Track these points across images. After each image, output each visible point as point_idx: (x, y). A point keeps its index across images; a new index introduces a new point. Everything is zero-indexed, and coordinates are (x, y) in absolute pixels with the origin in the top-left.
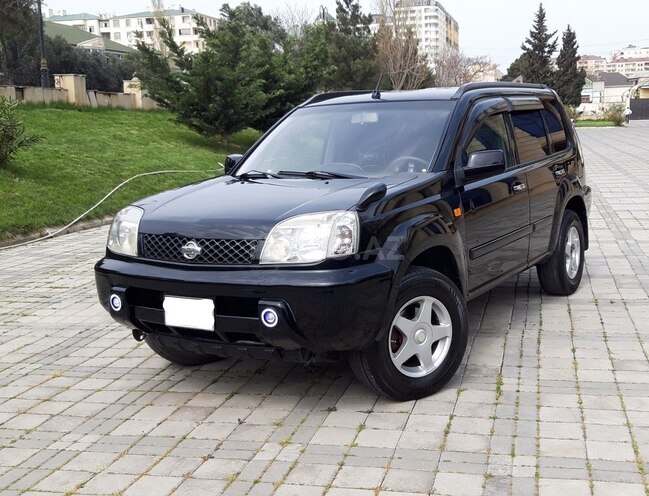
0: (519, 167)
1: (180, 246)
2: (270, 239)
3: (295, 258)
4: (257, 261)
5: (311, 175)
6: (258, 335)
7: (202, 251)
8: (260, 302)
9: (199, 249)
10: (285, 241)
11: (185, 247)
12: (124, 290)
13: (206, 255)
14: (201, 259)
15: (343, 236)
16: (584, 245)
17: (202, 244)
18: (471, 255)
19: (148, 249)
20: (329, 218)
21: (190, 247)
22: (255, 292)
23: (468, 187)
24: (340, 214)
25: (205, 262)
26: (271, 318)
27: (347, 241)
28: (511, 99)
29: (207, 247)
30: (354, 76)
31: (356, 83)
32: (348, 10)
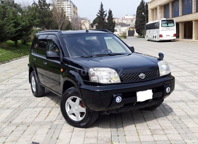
29: (146, 74)
30: (45, 23)
31: (46, 25)
32: (42, 2)
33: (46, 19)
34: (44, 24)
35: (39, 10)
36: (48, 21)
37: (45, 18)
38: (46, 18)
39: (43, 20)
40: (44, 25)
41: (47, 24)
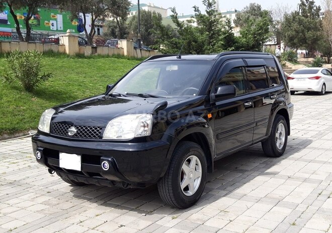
0: (249, 94)
1: (67, 129)
2: (109, 127)
3: (121, 136)
4: (101, 137)
5: (141, 96)
6: (101, 174)
7: (77, 132)
8: (102, 158)
9: (76, 131)
10: (116, 128)
11: (70, 129)
12: (42, 149)
13: (79, 134)
14: (76, 136)
15: (144, 126)
16: (288, 133)
17: (78, 128)
18: (217, 137)
19: (54, 130)
20: (137, 117)
21: (72, 129)
22: (100, 153)
23: (218, 103)
24: (144, 115)
25: (78, 137)
26: (106, 166)
27: (146, 129)
28: (246, 60)
29: (79, 130)
30: (307, 41)
31: (308, 44)
32: (307, 4)
33: (309, 34)
34: (306, 43)
35: (299, 19)
36: (313, 38)
37: (308, 31)
38: (310, 32)
39: (305, 35)
40: (305, 45)
41: (310, 42)
